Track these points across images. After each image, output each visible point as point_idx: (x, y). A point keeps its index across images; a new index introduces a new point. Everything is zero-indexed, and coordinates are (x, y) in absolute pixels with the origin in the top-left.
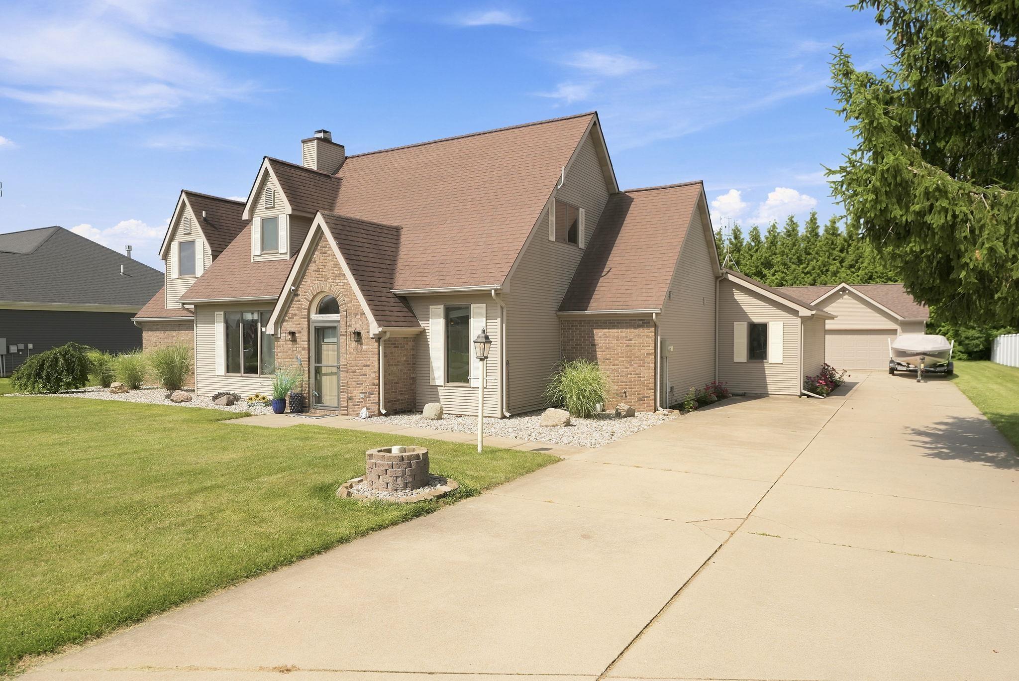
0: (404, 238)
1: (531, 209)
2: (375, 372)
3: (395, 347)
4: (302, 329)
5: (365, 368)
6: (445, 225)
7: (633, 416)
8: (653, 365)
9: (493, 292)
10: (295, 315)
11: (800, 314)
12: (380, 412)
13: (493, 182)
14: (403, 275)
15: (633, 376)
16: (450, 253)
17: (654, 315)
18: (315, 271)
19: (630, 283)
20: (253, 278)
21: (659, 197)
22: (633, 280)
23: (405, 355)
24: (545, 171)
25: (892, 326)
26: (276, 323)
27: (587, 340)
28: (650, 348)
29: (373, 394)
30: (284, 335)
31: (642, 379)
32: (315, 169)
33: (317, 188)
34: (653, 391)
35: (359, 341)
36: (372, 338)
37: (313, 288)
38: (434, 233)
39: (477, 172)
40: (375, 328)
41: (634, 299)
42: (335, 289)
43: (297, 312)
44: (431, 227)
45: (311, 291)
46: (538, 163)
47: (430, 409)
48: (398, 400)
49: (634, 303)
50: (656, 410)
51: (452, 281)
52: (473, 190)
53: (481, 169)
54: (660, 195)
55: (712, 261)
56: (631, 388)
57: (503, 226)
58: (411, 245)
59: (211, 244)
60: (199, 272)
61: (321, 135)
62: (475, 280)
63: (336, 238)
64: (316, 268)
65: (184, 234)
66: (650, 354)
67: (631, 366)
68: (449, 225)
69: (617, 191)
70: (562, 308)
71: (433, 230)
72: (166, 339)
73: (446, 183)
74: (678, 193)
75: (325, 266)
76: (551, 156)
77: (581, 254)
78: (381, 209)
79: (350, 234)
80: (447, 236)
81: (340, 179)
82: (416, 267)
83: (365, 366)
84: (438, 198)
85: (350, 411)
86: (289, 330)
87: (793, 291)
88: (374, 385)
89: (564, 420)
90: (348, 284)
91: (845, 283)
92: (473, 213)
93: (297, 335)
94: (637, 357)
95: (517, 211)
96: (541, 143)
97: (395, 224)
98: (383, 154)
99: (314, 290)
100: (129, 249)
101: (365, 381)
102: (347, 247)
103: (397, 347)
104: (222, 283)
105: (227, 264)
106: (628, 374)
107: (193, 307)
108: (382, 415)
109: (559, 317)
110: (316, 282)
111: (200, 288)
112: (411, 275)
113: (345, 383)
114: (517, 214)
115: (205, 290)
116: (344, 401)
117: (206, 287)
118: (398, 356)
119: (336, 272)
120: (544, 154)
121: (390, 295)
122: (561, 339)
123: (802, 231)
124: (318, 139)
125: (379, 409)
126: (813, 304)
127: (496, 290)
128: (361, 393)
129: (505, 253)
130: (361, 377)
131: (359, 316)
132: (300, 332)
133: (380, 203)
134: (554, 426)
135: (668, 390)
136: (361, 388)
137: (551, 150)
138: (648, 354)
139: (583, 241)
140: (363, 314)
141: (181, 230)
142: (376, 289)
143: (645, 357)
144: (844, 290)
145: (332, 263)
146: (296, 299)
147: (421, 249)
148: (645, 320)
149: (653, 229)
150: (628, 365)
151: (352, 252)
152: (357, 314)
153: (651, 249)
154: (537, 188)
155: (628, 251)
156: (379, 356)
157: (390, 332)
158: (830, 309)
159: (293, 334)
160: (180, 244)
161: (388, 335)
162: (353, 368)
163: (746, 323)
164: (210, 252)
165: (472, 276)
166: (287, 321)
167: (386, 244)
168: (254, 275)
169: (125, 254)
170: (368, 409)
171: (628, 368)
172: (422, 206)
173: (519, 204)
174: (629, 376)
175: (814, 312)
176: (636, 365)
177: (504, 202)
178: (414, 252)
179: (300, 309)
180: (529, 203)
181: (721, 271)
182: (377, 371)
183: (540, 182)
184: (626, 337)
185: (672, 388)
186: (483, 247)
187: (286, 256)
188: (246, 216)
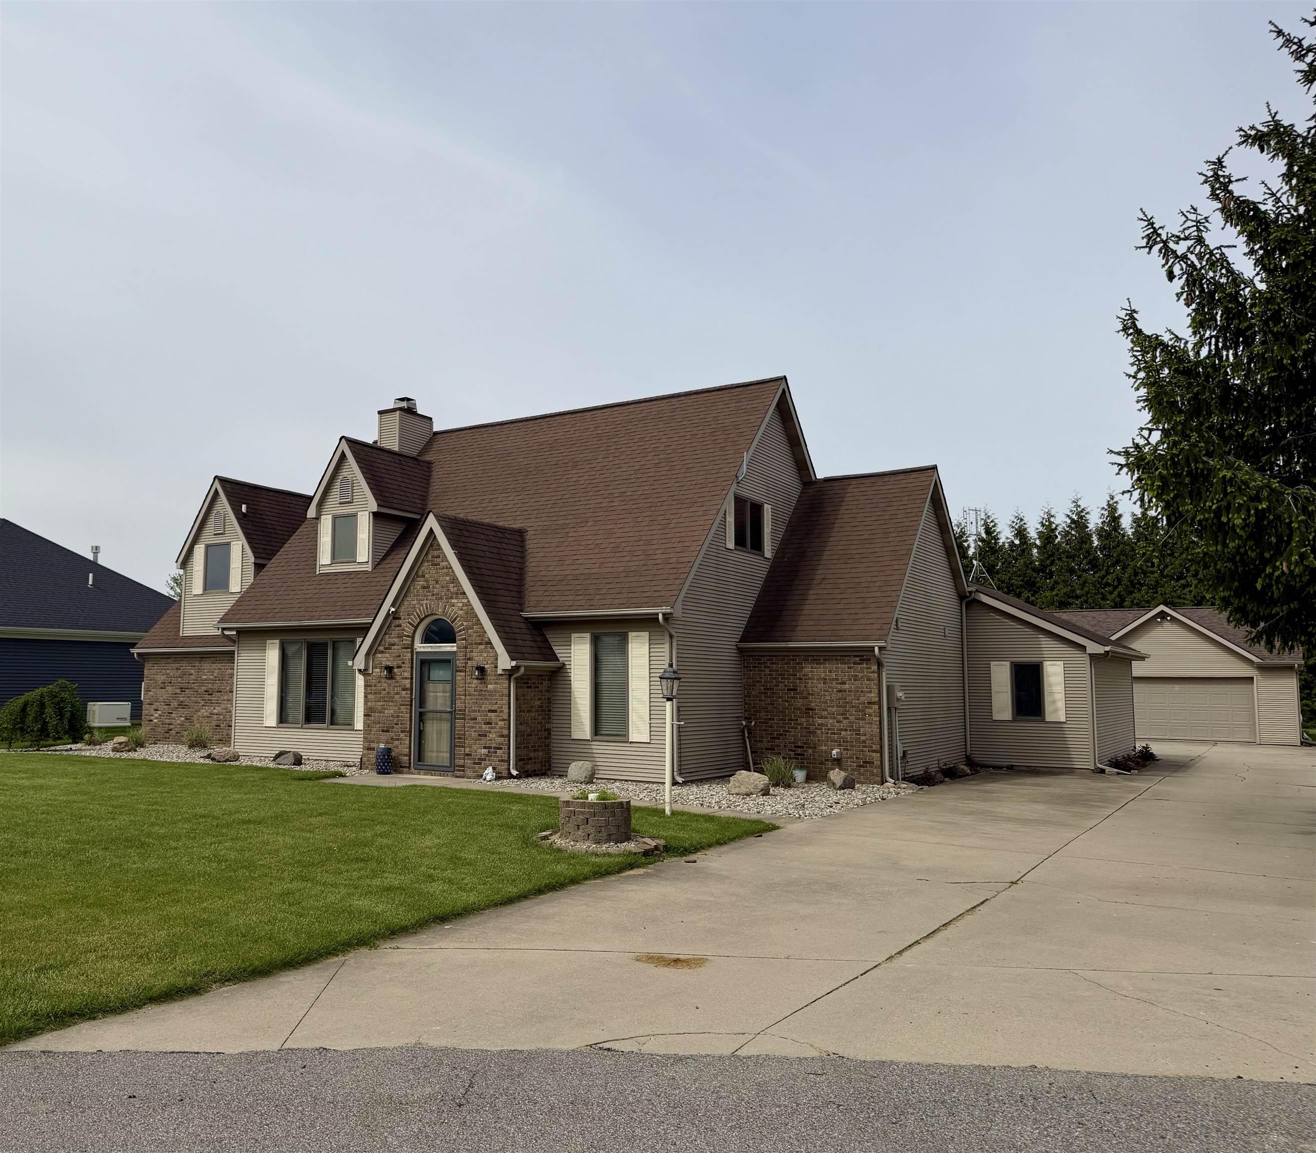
0: (531, 544)
1: (704, 508)
2: (504, 720)
3: (528, 687)
4: (403, 663)
5: (489, 714)
6: (586, 529)
7: (853, 788)
8: (878, 719)
9: (660, 616)
10: (394, 645)
11: (1089, 651)
12: (510, 773)
13: (647, 471)
14: (533, 594)
15: (849, 733)
16: (597, 566)
17: (876, 649)
18: (424, 587)
19: (839, 606)
20: (322, 596)
21: (875, 488)
22: (843, 601)
23: (539, 699)
24: (719, 458)
25: (1245, 671)
26: (368, 654)
27: (781, 682)
28: (872, 695)
29: (501, 749)
30: (378, 670)
31: (863, 738)
32: (397, 449)
33: (404, 476)
34: (879, 755)
35: (483, 679)
36: (500, 675)
37: (420, 609)
38: (573, 539)
39: (624, 457)
40: (505, 662)
41: (847, 627)
42: (452, 611)
43: (396, 640)
44: (567, 530)
45: (418, 614)
46: (707, 447)
47: (577, 769)
48: (531, 759)
49: (847, 633)
50: (883, 782)
51: (603, 602)
52: (620, 482)
53: (629, 453)
54: (877, 484)
55: (955, 574)
56: (847, 750)
57: (667, 531)
58: (541, 554)
59: (253, 548)
60: (235, 586)
61: (404, 404)
62: (635, 601)
63: (453, 547)
64: (425, 584)
65: (215, 535)
66: (874, 703)
67: (845, 718)
68: (592, 528)
69: (814, 478)
70: (743, 639)
71: (570, 535)
72: (181, 677)
73: (582, 471)
74: (902, 482)
75: (437, 582)
76: (726, 436)
77: (767, 565)
78: (494, 504)
79: (469, 540)
80: (590, 542)
81: (429, 464)
82: (551, 583)
83: (490, 711)
84: (573, 492)
85: (469, 773)
86: (384, 664)
87: (1083, 617)
88: (502, 736)
89: (761, 787)
90: (469, 604)
91: (1166, 605)
92: (623, 512)
93: (396, 670)
94: (853, 707)
95: (685, 510)
96: (711, 419)
97: (517, 526)
98: (488, 429)
99: (421, 612)
100: (96, 550)
101: (490, 732)
102: (468, 558)
103: (530, 687)
104: (278, 602)
105: (281, 577)
106: (841, 730)
107: (235, 633)
108: (514, 777)
109: (740, 651)
110: (425, 602)
111: (247, 607)
112: (547, 594)
113: (463, 735)
114: (684, 515)
115: (253, 612)
116: (460, 759)
117: (255, 607)
118: (532, 699)
119: (452, 590)
120: (716, 434)
121: (519, 619)
122: (744, 681)
123: (1095, 521)
124: (401, 409)
125: (509, 769)
126: (1113, 638)
127: (664, 614)
128: (485, 748)
129: (674, 566)
130: (484, 726)
131: (482, 647)
132: (400, 667)
133: (491, 497)
134: (748, 795)
135: (900, 755)
136: (483, 741)
137: (726, 429)
138: (869, 703)
139: (770, 548)
140: (489, 643)
141: (209, 529)
142: (504, 611)
143: (866, 707)
144: (1163, 615)
145: (448, 578)
146: (397, 622)
147: (556, 559)
148: (863, 656)
149: (869, 532)
150: (840, 718)
151: (473, 564)
152: (480, 644)
153: (867, 560)
154: (710, 480)
155: (834, 562)
156: (510, 699)
157: (526, 667)
158: (1139, 645)
159: (390, 669)
160: (207, 547)
161: (522, 670)
162: (473, 715)
163: (1008, 664)
164: (252, 560)
165: (630, 595)
166: (382, 652)
167: (510, 553)
168: (323, 591)
169: (90, 557)
170: (494, 769)
171: (841, 722)
172: (551, 502)
173: (687, 501)
174: (843, 733)
175: (1107, 648)
176: (852, 718)
177: (665, 499)
178: (547, 564)
179: (400, 637)
180: (700, 500)
181: (968, 589)
182: (506, 717)
183: (714, 472)
184: (837, 679)
185: (904, 752)
186: (642, 558)
187: (367, 566)
188: (311, 513)
